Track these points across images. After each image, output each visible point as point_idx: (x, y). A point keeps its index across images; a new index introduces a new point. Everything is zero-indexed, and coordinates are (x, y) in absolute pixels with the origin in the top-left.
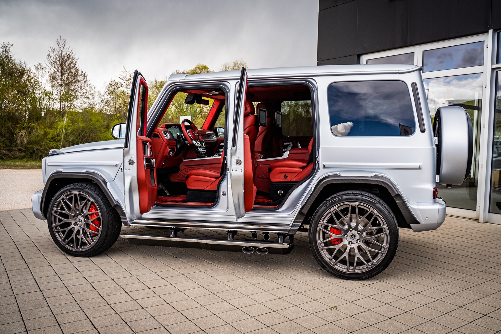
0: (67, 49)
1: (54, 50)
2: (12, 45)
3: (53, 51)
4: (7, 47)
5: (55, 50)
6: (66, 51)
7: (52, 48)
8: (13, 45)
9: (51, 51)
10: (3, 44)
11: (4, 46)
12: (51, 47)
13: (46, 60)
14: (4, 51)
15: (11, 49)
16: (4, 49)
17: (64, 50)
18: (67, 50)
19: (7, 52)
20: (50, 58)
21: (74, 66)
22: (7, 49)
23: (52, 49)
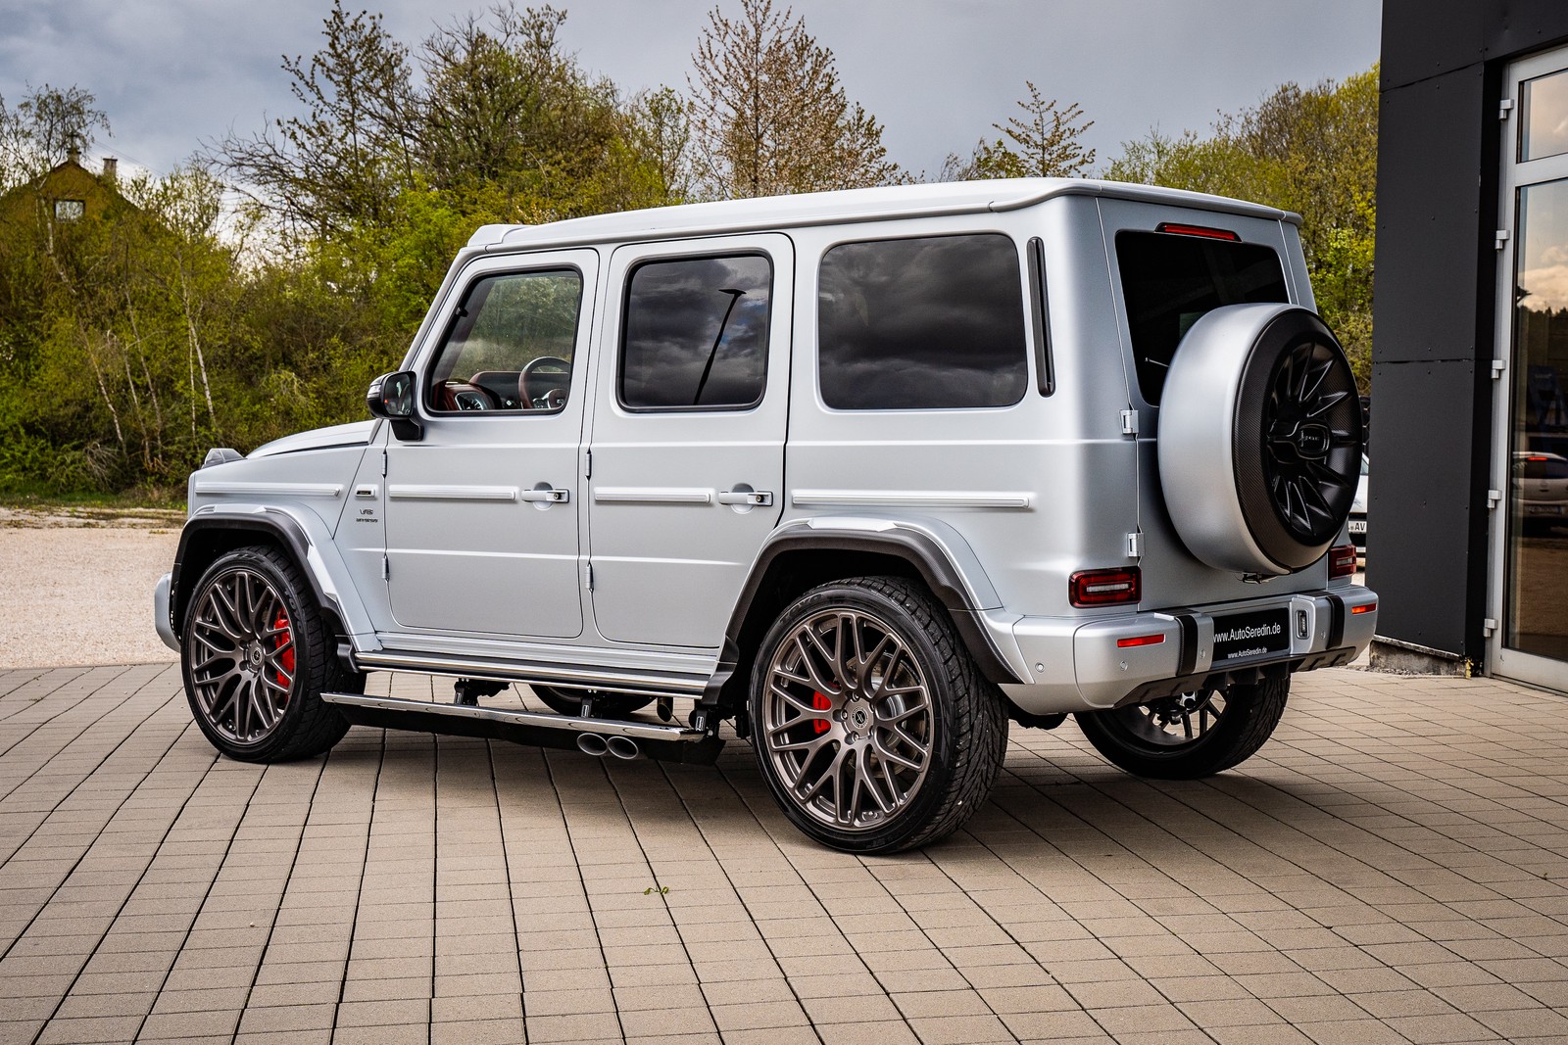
0: (782, 18)
1: (726, 25)
2: (562, 17)
3: (722, 33)
4: (542, 25)
5: (732, 24)
6: (774, 29)
7: (717, 20)
8: (564, 15)
9: (713, 32)
10: (527, 16)
11: (532, 21)
12: (714, 13)
13: (695, 74)
14: (532, 46)
15: (560, 32)
16: (533, 37)
17: (767, 25)
18: (779, 23)
19: (544, 47)
20: (708, 63)
21: (828, 90)
22: (545, 34)
23: (720, 25)
